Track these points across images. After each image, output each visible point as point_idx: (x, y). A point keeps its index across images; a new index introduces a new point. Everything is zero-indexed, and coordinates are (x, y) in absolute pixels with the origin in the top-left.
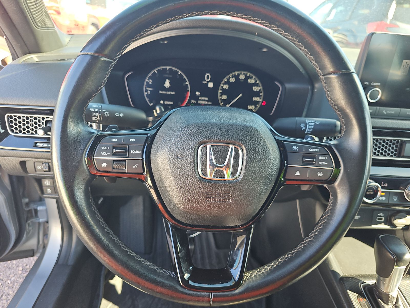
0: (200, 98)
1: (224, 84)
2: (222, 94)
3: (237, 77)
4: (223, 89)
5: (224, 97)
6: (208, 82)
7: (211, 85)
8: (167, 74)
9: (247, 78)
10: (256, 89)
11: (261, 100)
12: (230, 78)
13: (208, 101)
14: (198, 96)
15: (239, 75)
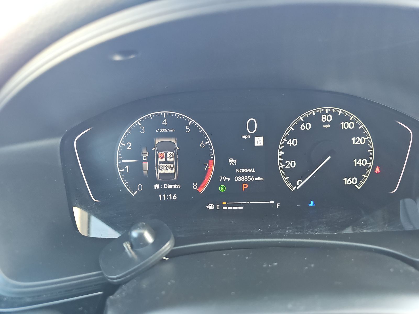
0: (238, 171)
1: (288, 138)
2: (285, 158)
3: (315, 120)
4: (286, 148)
5: (291, 164)
6: (253, 136)
7: (259, 141)
8: (164, 126)
9: (338, 119)
10: (358, 141)
11: (371, 164)
12: (300, 123)
13: (255, 175)
14: (234, 167)
15: (319, 115)
